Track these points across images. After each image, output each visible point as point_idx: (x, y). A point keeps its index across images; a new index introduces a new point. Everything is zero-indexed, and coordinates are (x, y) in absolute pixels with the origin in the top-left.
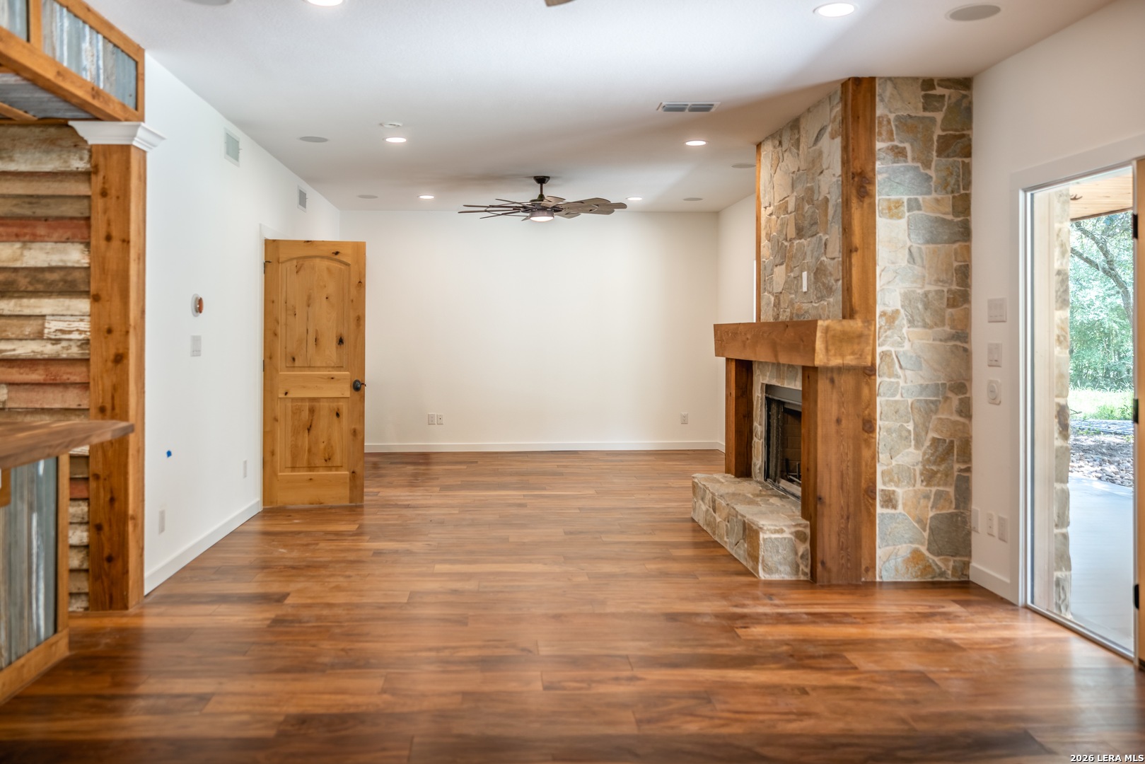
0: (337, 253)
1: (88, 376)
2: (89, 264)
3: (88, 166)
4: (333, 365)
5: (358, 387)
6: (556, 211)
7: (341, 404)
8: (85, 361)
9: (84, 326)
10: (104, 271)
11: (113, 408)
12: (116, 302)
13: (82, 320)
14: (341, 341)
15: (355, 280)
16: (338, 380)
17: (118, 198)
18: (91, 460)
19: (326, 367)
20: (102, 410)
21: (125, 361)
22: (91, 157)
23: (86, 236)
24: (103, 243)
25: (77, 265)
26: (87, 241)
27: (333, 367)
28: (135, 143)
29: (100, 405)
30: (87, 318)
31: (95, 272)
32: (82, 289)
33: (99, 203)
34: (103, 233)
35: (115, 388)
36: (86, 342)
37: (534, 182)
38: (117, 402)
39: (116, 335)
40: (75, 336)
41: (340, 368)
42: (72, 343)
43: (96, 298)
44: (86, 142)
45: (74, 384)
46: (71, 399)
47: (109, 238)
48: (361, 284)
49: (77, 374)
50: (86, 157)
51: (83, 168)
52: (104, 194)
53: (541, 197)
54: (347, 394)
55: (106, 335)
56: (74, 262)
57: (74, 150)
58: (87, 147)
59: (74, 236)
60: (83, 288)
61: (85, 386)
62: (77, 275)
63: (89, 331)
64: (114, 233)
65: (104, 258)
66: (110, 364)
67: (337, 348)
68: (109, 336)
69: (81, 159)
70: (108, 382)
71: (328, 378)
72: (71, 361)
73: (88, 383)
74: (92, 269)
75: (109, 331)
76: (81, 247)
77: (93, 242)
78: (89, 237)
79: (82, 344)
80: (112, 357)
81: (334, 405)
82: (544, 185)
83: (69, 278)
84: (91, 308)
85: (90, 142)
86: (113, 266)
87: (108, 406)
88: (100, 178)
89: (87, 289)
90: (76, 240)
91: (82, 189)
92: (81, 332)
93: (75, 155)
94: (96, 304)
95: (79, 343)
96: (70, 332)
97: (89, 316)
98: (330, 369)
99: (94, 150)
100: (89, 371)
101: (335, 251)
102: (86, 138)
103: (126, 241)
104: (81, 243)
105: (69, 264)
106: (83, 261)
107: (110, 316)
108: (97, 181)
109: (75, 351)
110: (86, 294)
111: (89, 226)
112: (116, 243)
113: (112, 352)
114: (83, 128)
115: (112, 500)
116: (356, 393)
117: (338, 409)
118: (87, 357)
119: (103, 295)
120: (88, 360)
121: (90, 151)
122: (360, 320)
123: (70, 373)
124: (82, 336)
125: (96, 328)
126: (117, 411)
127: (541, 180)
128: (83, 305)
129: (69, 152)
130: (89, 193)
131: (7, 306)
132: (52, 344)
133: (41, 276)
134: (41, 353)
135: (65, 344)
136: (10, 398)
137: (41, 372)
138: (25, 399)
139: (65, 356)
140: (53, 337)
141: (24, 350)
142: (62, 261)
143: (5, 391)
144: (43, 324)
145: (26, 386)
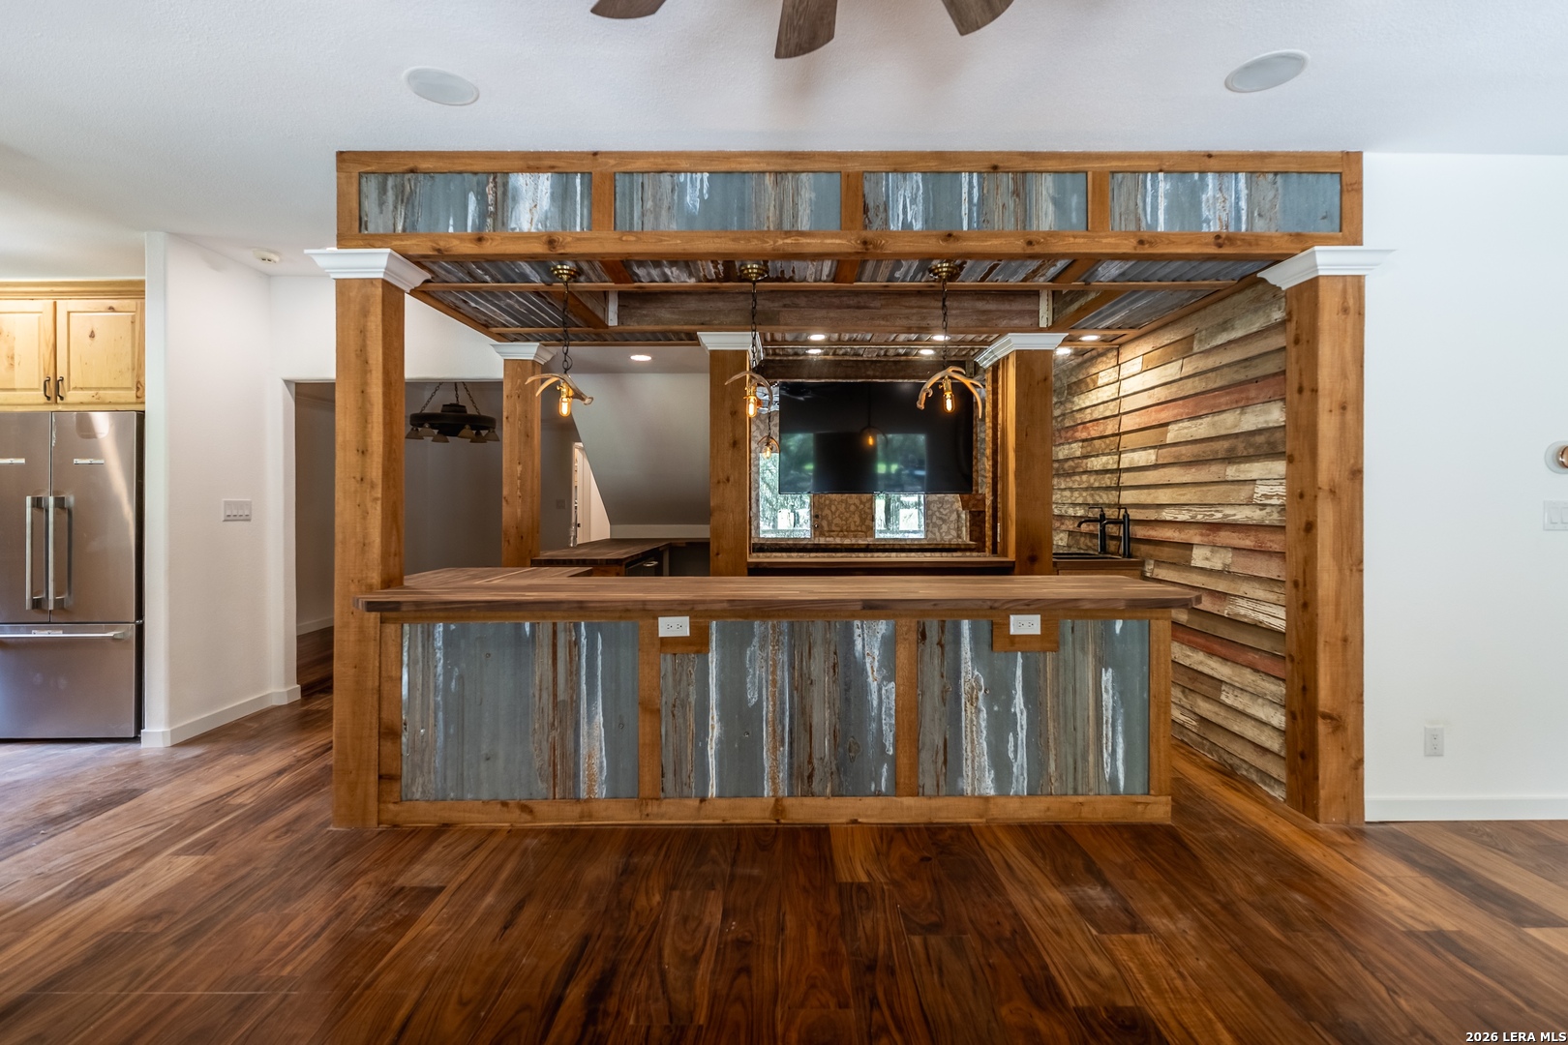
1: (1285, 546)
2: (1285, 421)
3: (1285, 314)
8: (1283, 529)
9: (1281, 490)
10: (1296, 427)
11: (1305, 585)
12: (1308, 464)
13: (1280, 484)
17: (1308, 342)
18: (1287, 636)
20: (1296, 585)
21: (1315, 531)
22: (1286, 303)
23: (1283, 392)
24: (1296, 395)
25: (1276, 425)
26: (1284, 397)
28: (1321, 273)
29: (1294, 578)
30: (1284, 482)
31: (1290, 430)
32: (1280, 451)
33: (1293, 352)
34: (1296, 386)
35: (1306, 561)
36: (1282, 509)
38: (1308, 577)
39: (1307, 500)
40: (1276, 501)
42: (1273, 509)
43: (1291, 460)
44: (1280, 288)
45: (1274, 553)
46: (1272, 569)
47: (1300, 390)
49: (1274, 542)
50: (1283, 305)
51: (1280, 318)
52: (1297, 341)
55: (1299, 500)
56: (1275, 422)
57: (1270, 302)
58: (1282, 294)
59: (1275, 394)
60: (1281, 449)
61: (1283, 556)
62: (1279, 435)
63: (1286, 496)
64: (1306, 384)
65: (1297, 412)
66: (1302, 534)
68: (1301, 502)
69: (1279, 309)
70: (1300, 554)
72: (1272, 528)
73: (1285, 553)
74: (1287, 427)
75: (1301, 496)
76: (1280, 404)
77: (1288, 398)
78: (1285, 392)
80: (1303, 525)
83: (1272, 440)
84: (1287, 471)
85: (1284, 288)
86: (1304, 420)
87: (1301, 581)
88: (1293, 324)
89: (1284, 450)
90: (1277, 398)
91: (1278, 341)
92: (1279, 497)
93: (1273, 307)
94: (1291, 466)
95: (1278, 509)
96: (1272, 497)
97: (1286, 479)
99: (1286, 296)
100: (1285, 540)
102: (1278, 285)
103: (1315, 391)
104: (1280, 400)
105: (1271, 425)
106: (1281, 420)
107: (1302, 479)
108: (1292, 327)
109: (1274, 518)
110: (1283, 455)
111: (1285, 381)
112: (1307, 393)
113: (1304, 519)
114: (1273, 276)
115: (1304, 689)
118: (1283, 524)
119: (1296, 455)
120: (1285, 528)
121: (1284, 298)
123: (1272, 541)
124: (1281, 502)
125: (1290, 492)
126: (1308, 586)
128: (1279, 467)
129: (1266, 305)
130: (1284, 344)
131: (1232, 472)
132: (1261, 510)
133: (1252, 439)
134: (1252, 519)
135: (1268, 509)
136: (1233, 562)
137: (1252, 538)
138: (1243, 564)
139: (1267, 522)
140: (1259, 502)
141: (1241, 515)
142: (1266, 422)
143: (1230, 555)
144: (1254, 489)
145: (1244, 552)
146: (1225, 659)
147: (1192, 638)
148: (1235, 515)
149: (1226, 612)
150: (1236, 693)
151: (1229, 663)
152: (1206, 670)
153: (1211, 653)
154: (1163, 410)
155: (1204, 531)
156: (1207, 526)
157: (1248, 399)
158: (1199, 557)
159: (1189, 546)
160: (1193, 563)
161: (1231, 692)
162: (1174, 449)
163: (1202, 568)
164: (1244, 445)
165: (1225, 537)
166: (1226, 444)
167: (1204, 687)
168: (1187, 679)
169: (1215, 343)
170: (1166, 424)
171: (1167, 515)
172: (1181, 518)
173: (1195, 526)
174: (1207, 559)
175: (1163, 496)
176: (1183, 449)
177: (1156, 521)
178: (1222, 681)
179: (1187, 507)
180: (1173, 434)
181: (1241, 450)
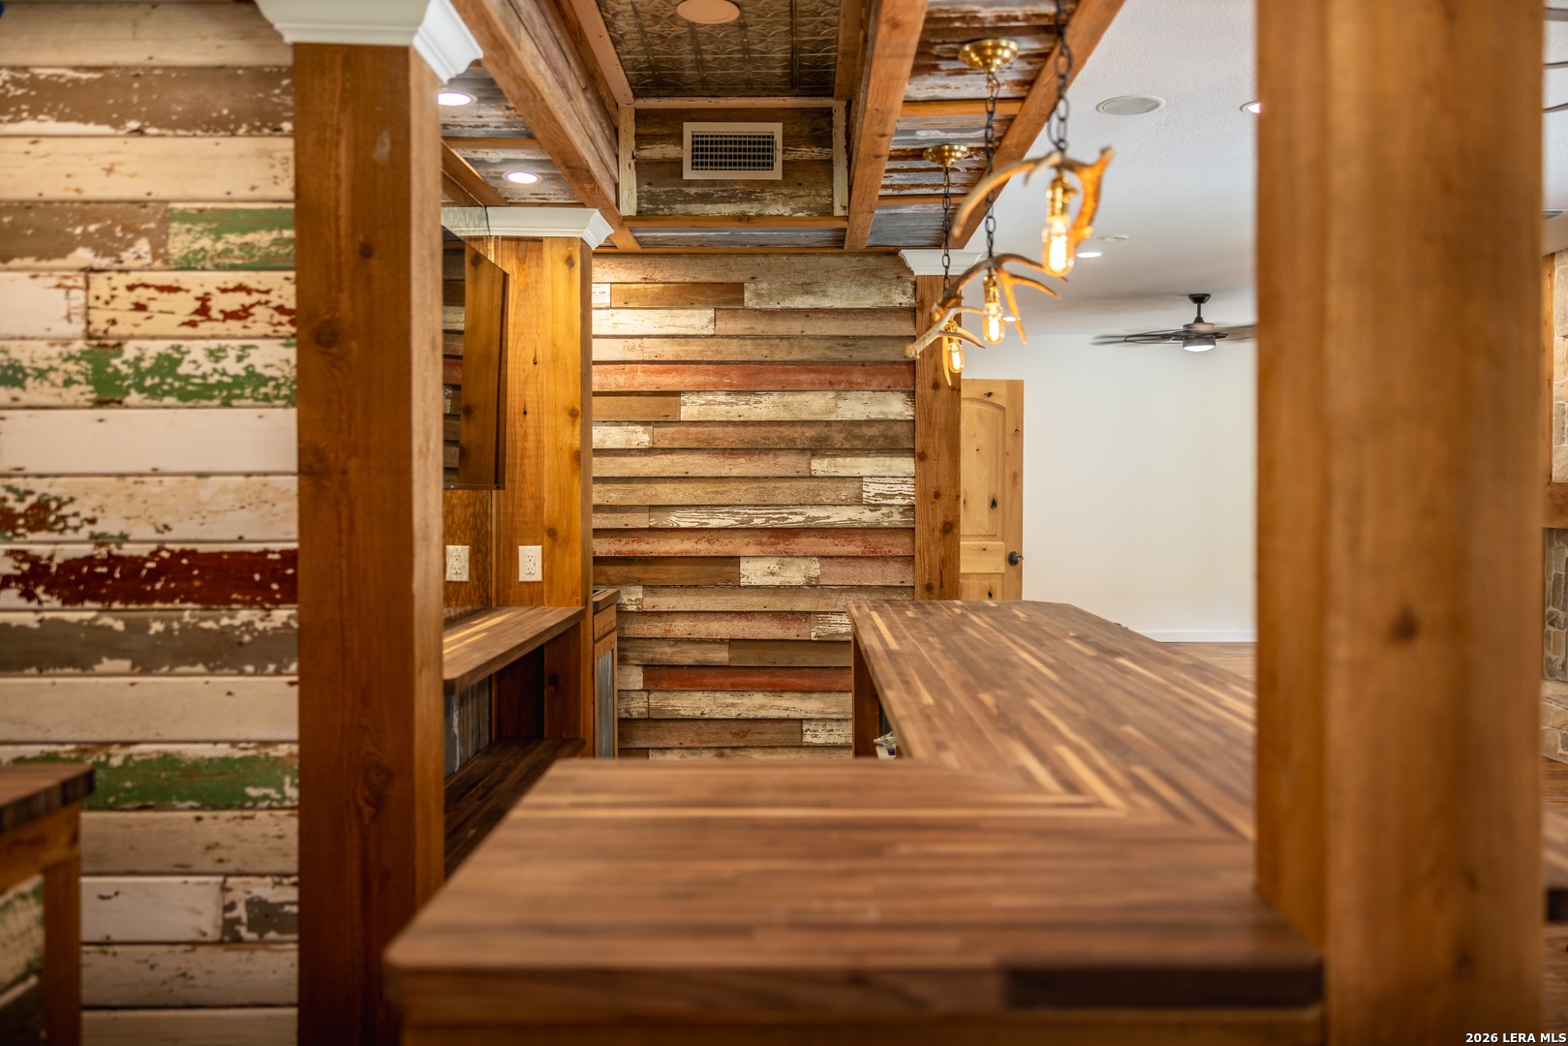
0: (990, 394)
1: (914, 549)
2: (914, 416)
3: (913, 301)
4: (984, 533)
5: (1014, 560)
6: (1218, 337)
7: (993, 581)
8: (911, 531)
9: (907, 489)
10: (929, 423)
11: (942, 586)
12: (945, 460)
13: (904, 483)
14: (994, 504)
15: (1010, 429)
16: (992, 551)
19: (976, 536)
20: (929, 588)
21: (955, 531)
22: (915, 290)
23: (910, 384)
24: (930, 391)
25: (899, 418)
26: (912, 389)
27: (984, 536)
29: (926, 582)
30: (912, 480)
31: (920, 426)
32: (905, 446)
34: (929, 381)
35: (943, 562)
36: (910, 508)
37: (1190, 302)
38: (946, 578)
39: (944, 500)
40: (898, 501)
41: (992, 536)
42: (893, 509)
43: (921, 457)
44: (912, 272)
45: (895, 558)
46: (893, 575)
47: (936, 386)
48: (1018, 432)
49: (899, 546)
50: (910, 290)
51: (906, 304)
53: (1199, 320)
54: (1002, 570)
55: (933, 500)
56: (896, 414)
57: (895, 281)
58: (913, 279)
59: (896, 384)
60: (907, 444)
61: (909, 560)
62: (899, 429)
63: (914, 496)
64: (943, 381)
65: (930, 410)
66: (937, 534)
67: (989, 512)
68: (937, 501)
69: (904, 293)
70: (936, 557)
71: (980, 549)
72: (893, 531)
73: (913, 556)
74: (917, 422)
75: (937, 495)
76: (904, 396)
77: (919, 391)
78: (914, 385)
79: (905, 510)
80: (940, 526)
81: (986, 583)
82: (1202, 305)
83: (890, 433)
84: (916, 468)
85: (917, 273)
86: (940, 418)
87: (936, 584)
88: (927, 315)
89: (912, 446)
90: (899, 388)
91: (906, 328)
92: (904, 496)
93: (897, 289)
94: (922, 464)
95: (901, 510)
96: (892, 497)
97: (914, 477)
98: (981, 538)
99: (919, 282)
100: (914, 543)
101: (987, 392)
102: (913, 269)
103: (955, 390)
104: (903, 392)
105: (891, 417)
106: (906, 413)
107: (937, 477)
108: (924, 319)
109: (897, 519)
110: (911, 452)
111: (914, 373)
112: (945, 393)
113: (940, 519)
114: (914, 257)
116: (1012, 567)
117: (991, 588)
118: (913, 526)
119: (930, 453)
120: (913, 529)
121: (915, 284)
122: (1017, 477)
123: (892, 545)
124: (906, 502)
125: (921, 492)
126: (946, 588)
127: (1199, 299)
128: (906, 465)
129: (890, 284)
130: (915, 334)
131: (820, 466)
132: (872, 511)
133: (857, 431)
134: (860, 521)
135: (884, 510)
136: (823, 574)
137: (858, 543)
138: (839, 575)
139: (886, 524)
140: (873, 502)
141: (840, 516)
142: (882, 413)
143: (818, 565)
144: (861, 488)
145: (841, 560)
146: (807, 691)
147: (739, 679)
148: (828, 517)
149: (813, 634)
150: (829, 728)
151: (815, 695)
152: (774, 714)
153: (778, 690)
154: (667, 372)
155: (764, 540)
156: (769, 533)
157: (851, 383)
158: (755, 571)
159: (734, 560)
160: (744, 582)
161: (820, 728)
162: (693, 429)
163: (758, 587)
164: (843, 435)
165: (804, 544)
166: (810, 432)
167: (767, 737)
168: (729, 736)
169: (787, 304)
170: (677, 394)
171: (675, 519)
172: (714, 523)
173: (743, 533)
174: (772, 574)
175: (665, 493)
176: (718, 431)
177: (651, 529)
178: (801, 720)
179: (727, 509)
180: (691, 408)
181: (838, 438)
